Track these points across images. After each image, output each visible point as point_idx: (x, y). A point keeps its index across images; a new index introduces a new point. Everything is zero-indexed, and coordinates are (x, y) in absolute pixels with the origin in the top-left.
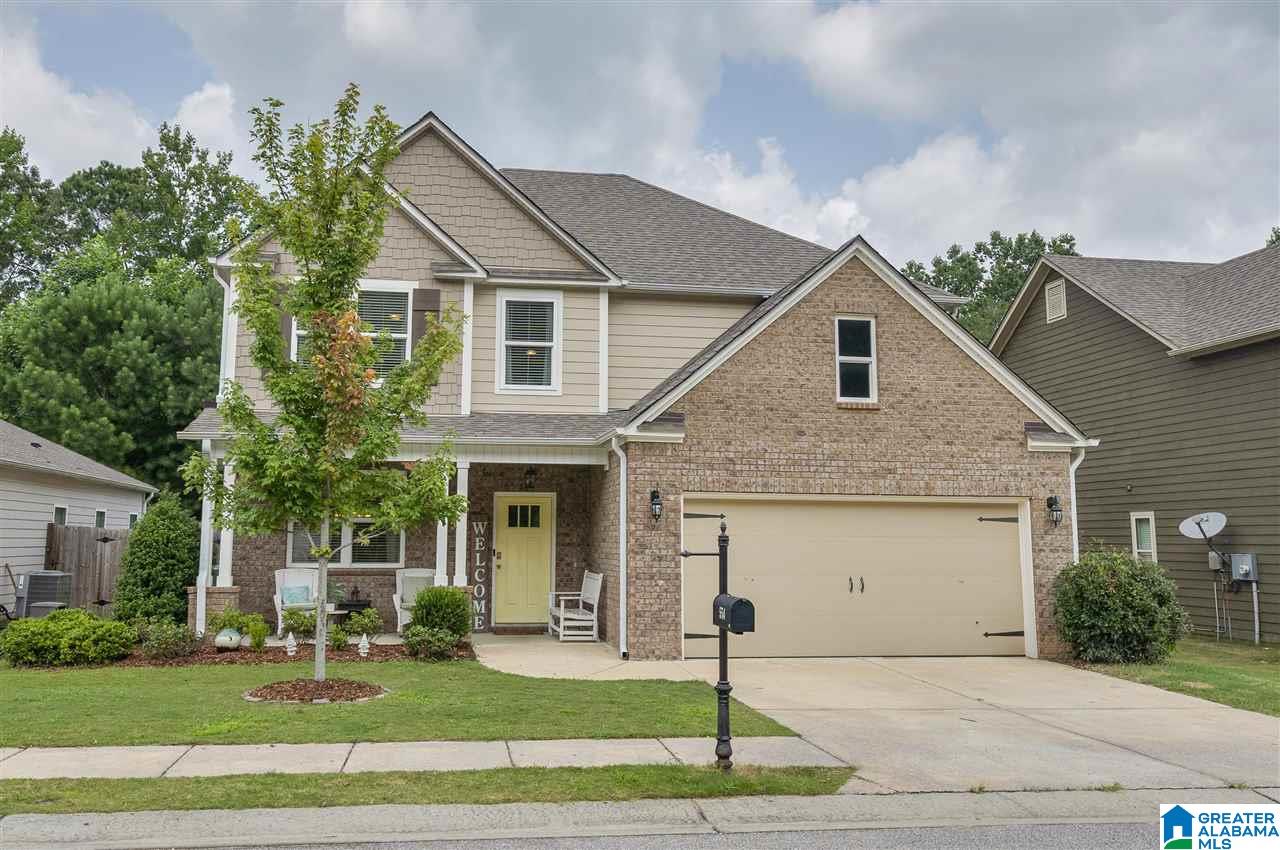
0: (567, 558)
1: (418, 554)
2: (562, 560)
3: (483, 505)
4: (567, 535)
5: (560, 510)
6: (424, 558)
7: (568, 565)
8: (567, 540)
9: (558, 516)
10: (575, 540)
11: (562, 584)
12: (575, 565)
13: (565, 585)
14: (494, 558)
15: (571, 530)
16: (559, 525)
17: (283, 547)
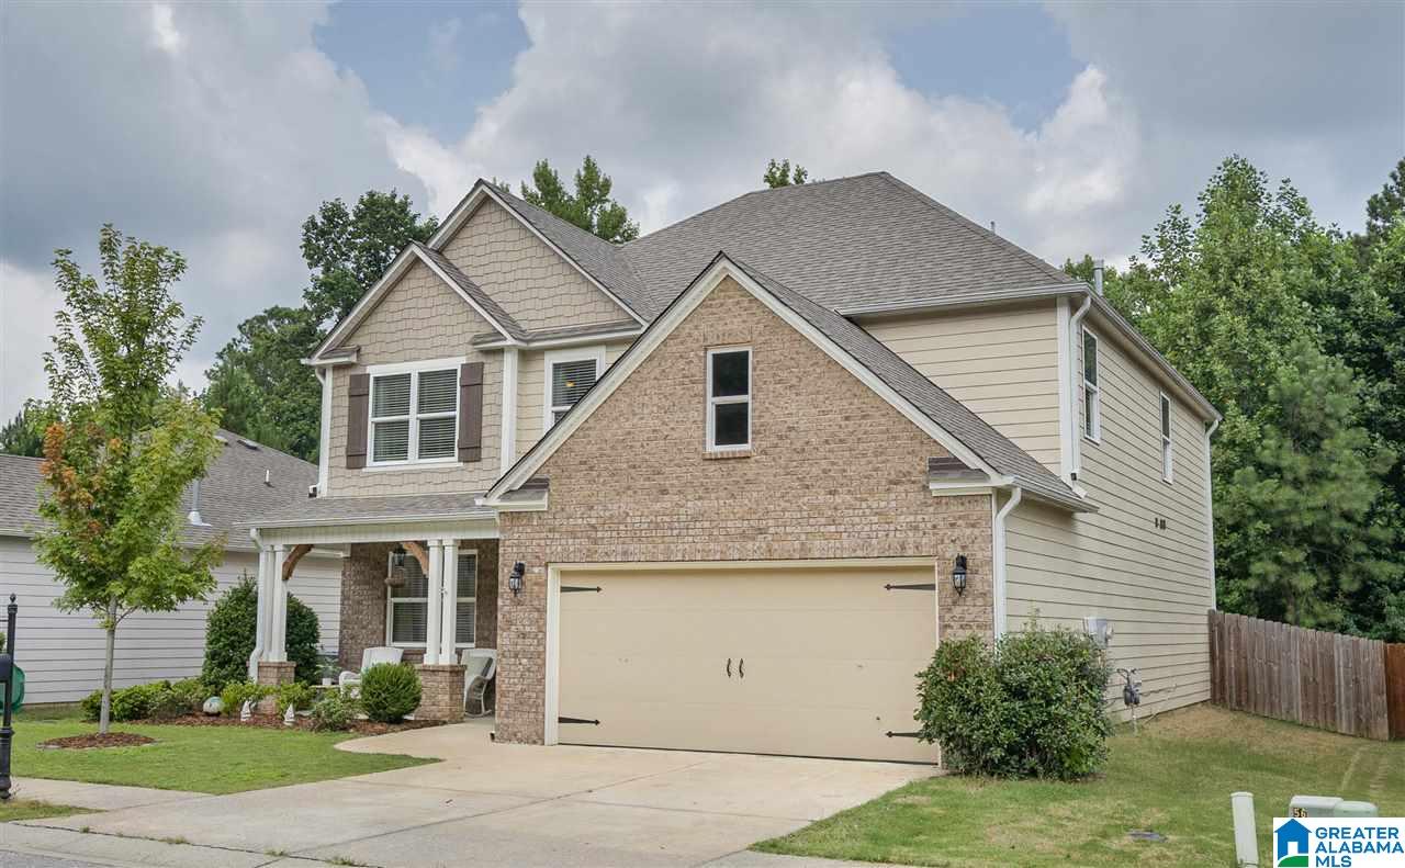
17: (382, 627)
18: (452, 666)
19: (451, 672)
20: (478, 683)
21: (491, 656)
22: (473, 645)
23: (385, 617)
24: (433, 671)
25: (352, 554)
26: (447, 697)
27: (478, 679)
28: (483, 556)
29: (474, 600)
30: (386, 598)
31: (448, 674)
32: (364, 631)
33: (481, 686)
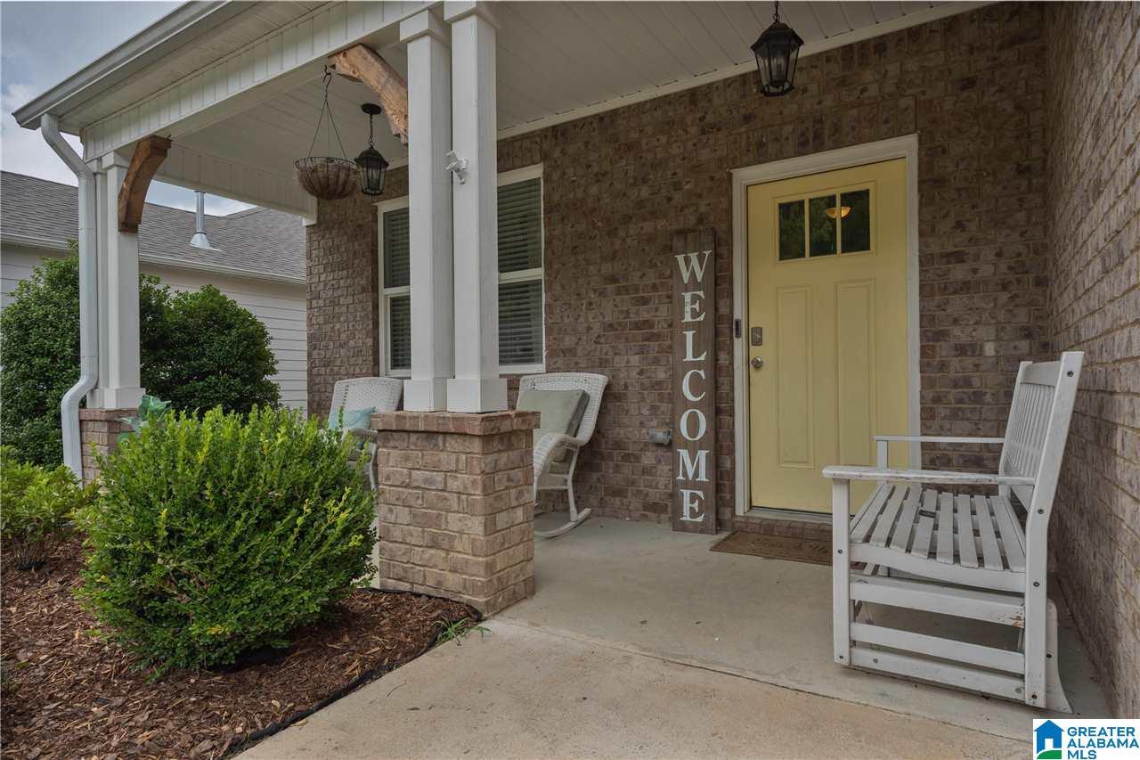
0: (956, 331)
1: (569, 341)
2: (941, 335)
3: (703, 209)
4: (958, 257)
5: (931, 183)
6: (579, 352)
7: (961, 350)
8: (959, 272)
9: (926, 200)
10: (986, 270)
11: (942, 411)
12: (989, 349)
13: (955, 415)
14: (739, 345)
15: (972, 241)
16: (926, 231)
17: (370, 342)
18: (487, 418)
19: (486, 438)
20: (561, 453)
21: (586, 388)
22: (541, 367)
23: (376, 324)
24: (429, 434)
25: (318, 218)
26: (476, 526)
27: (562, 443)
28: (555, 177)
29: (537, 273)
30: (375, 289)
31: (476, 446)
32: (343, 351)
33: (567, 458)
